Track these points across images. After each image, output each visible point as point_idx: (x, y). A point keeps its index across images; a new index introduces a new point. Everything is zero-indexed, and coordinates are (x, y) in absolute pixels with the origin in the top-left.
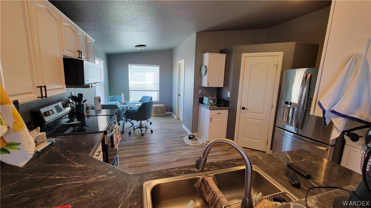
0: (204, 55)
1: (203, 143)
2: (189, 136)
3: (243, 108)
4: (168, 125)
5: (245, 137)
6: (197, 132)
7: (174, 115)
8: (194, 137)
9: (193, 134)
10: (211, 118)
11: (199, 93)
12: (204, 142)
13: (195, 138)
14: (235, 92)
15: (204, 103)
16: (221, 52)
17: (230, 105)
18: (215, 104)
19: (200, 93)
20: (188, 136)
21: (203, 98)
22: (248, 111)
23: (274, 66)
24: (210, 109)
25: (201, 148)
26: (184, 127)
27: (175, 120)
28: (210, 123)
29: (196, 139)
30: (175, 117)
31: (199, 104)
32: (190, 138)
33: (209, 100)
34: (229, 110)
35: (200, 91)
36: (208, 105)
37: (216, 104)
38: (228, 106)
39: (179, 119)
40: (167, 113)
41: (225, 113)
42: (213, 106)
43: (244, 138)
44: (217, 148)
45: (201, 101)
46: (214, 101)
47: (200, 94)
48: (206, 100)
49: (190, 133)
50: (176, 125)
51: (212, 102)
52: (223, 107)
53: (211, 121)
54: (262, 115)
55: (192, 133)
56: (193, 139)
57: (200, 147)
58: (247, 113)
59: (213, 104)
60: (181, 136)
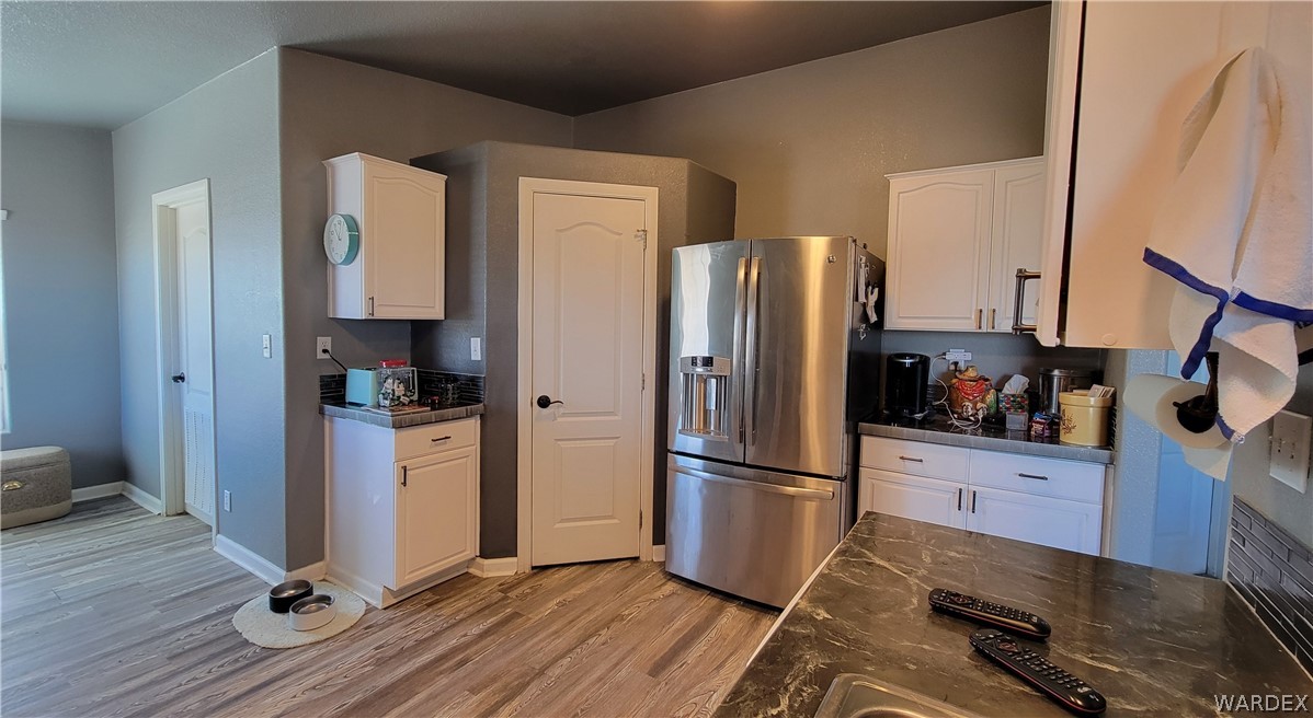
0: (333, 166)
1: (370, 609)
2: (275, 591)
3: (544, 402)
4: (99, 564)
5: (562, 521)
6: (321, 558)
7: (139, 496)
8: (309, 592)
9: (300, 574)
10: (405, 468)
11: (321, 356)
12: (374, 603)
13: (316, 593)
14: (503, 339)
15: (349, 399)
16: (423, 163)
17: (485, 395)
18: (411, 401)
19: (325, 351)
20: (265, 598)
21: (345, 376)
22: (562, 410)
23: (636, 236)
24: (398, 426)
25: (361, 637)
26: (227, 549)
27: (159, 520)
28: (400, 493)
29: (326, 599)
30: (155, 505)
31: (322, 412)
32: (280, 605)
33: (381, 383)
34: (482, 416)
35: (324, 342)
36: (379, 406)
37: (415, 397)
38: (478, 401)
39: (185, 513)
40: (81, 495)
41: (465, 432)
42: (408, 410)
43: (557, 526)
44: (447, 611)
45: (334, 392)
46: (407, 388)
47: (327, 356)
48: (361, 384)
49: (274, 575)
50: (169, 550)
51: (400, 390)
52: (453, 406)
53: (405, 484)
54: (616, 417)
55: (289, 570)
56: (304, 604)
57: (353, 640)
58: (559, 420)
59: (405, 400)
60: (212, 610)
